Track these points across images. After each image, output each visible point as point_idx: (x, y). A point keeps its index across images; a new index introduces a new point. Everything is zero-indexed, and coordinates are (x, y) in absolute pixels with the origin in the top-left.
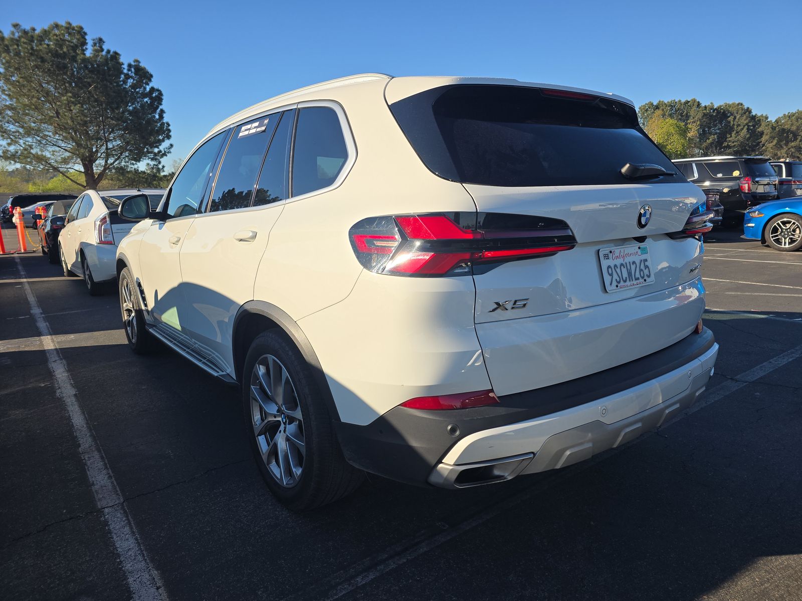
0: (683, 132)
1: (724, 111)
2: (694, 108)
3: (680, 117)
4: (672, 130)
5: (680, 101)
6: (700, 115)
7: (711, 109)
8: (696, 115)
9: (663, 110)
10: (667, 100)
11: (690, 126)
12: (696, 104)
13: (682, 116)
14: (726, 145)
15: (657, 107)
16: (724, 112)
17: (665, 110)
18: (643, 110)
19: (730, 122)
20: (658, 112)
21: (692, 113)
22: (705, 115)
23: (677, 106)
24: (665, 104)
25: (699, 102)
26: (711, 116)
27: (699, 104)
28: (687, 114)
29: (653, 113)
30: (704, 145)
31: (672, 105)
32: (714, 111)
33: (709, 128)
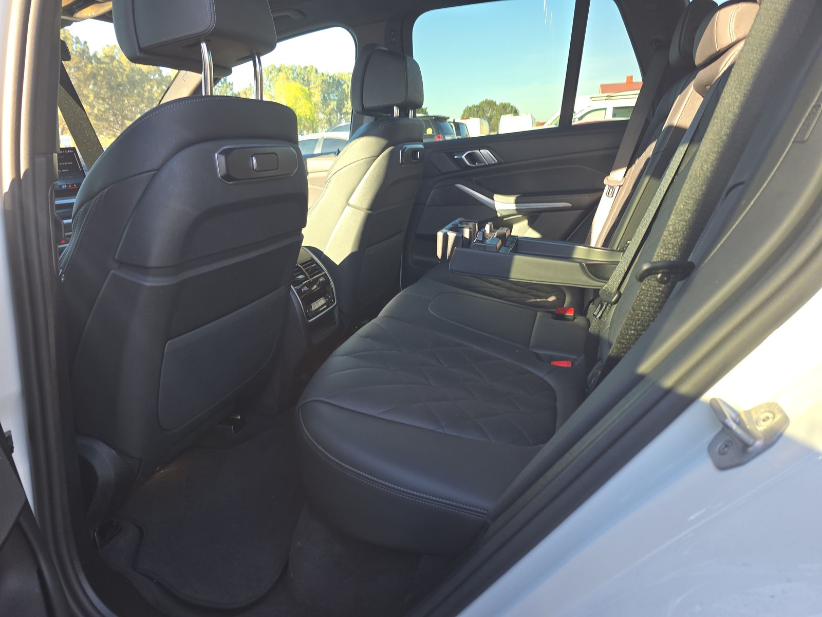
0: (309, 96)
2: (313, 73)
3: (302, 81)
4: (299, 94)
5: (299, 66)
6: (319, 81)
7: (328, 76)
8: (316, 82)
9: (286, 73)
11: (312, 91)
12: (314, 70)
13: (304, 80)
14: (345, 111)
15: (280, 70)
16: (338, 80)
17: (287, 73)
18: (267, 72)
19: (344, 90)
20: (282, 75)
21: (312, 78)
22: (323, 81)
23: (298, 71)
24: (287, 67)
25: (316, 68)
26: (329, 83)
27: (316, 71)
28: (308, 80)
29: (278, 75)
30: (328, 110)
31: (293, 69)
32: (330, 78)
33: (329, 94)
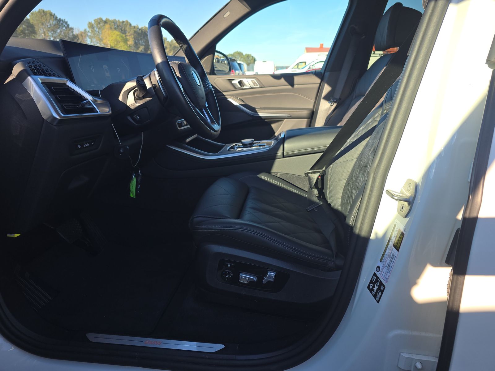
0: (126, 41)
1: (145, 31)
2: (128, 26)
4: (119, 39)
5: (119, 20)
6: (132, 32)
7: (138, 29)
8: (130, 32)
9: (110, 24)
10: (111, 18)
11: (128, 37)
12: (129, 24)
13: (122, 30)
15: (106, 22)
20: (107, 26)
21: (127, 29)
22: (135, 32)
23: (118, 24)
24: (110, 21)
25: (130, 23)
26: (139, 33)
27: (130, 25)
28: (124, 30)
31: (114, 22)
33: (138, 41)
